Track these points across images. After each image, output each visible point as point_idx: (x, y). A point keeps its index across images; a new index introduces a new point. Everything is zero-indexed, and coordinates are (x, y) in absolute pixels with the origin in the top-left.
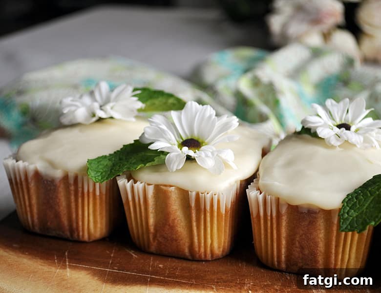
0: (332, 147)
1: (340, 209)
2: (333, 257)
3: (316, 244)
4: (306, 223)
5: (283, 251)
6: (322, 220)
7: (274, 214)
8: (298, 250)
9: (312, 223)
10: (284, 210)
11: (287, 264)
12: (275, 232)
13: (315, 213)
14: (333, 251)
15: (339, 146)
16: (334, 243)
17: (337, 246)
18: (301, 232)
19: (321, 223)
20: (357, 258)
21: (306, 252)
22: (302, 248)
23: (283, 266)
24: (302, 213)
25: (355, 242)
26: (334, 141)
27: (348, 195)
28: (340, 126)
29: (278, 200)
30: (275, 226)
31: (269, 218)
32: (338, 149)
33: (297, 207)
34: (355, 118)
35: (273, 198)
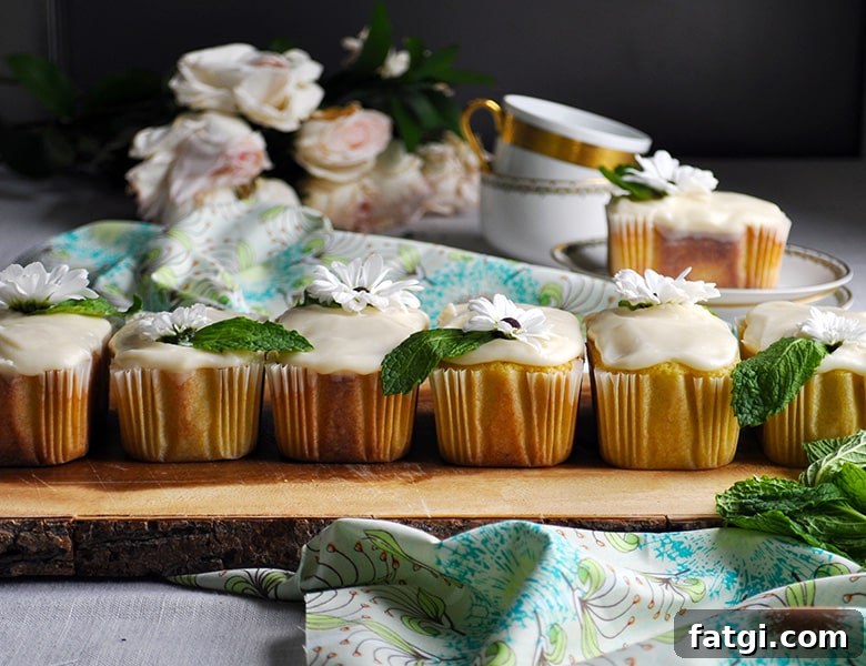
0: (354, 313)
1: (380, 373)
2: (375, 433)
3: (354, 420)
4: (342, 394)
5: (315, 434)
6: (359, 389)
7: (302, 390)
8: (333, 430)
9: (349, 393)
10: (314, 383)
11: (320, 453)
12: (304, 412)
13: (352, 381)
14: (375, 425)
15: (361, 311)
16: (375, 415)
17: (379, 419)
18: (337, 407)
19: (358, 392)
20: (402, 431)
21: (343, 431)
22: (338, 427)
23: (316, 454)
24: (336, 383)
25: (399, 411)
26: (354, 306)
27: (386, 356)
28: (358, 290)
29: (305, 371)
30: (303, 405)
31: (296, 395)
32: (360, 314)
33: (329, 376)
34: (372, 280)
35: (300, 369)
